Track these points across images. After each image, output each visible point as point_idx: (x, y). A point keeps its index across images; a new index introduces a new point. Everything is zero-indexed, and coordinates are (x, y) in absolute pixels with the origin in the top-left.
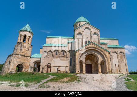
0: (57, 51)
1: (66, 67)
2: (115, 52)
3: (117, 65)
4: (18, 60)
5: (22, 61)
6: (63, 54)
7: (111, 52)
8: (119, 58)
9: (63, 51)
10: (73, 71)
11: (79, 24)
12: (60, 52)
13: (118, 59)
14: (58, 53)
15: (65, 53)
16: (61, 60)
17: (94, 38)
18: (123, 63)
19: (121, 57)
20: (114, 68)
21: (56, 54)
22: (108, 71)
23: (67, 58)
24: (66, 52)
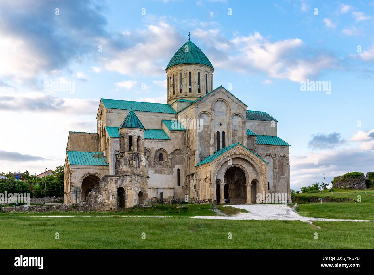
1: (169, 189)
2: (270, 155)
3: (271, 185)
4: (139, 185)
5: (142, 186)
6: (161, 158)
7: (261, 154)
8: (277, 170)
9: (159, 150)
12: (153, 153)
13: (274, 172)
14: (148, 154)
15: (164, 156)
16: (156, 172)
17: (235, 126)
18: (284, 179)
19: (281, 167)
24: (167, 154)
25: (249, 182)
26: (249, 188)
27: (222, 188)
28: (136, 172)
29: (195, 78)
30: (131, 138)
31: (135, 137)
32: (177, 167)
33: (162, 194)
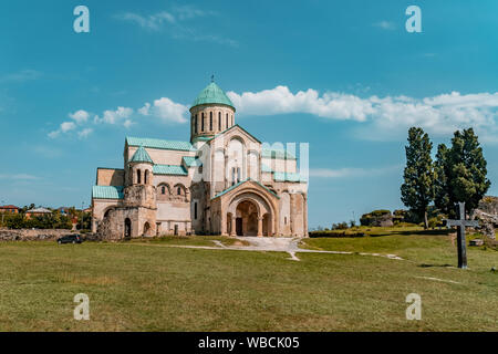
0: (164, 185)
1: (186, 222)
3: (288, 220)
4: (145, 216)
5: (149, 217)
6: (179, 193)
7: (278, 191)
8: (294, 205)
9: (177, 185)
10: (200, 229)
11: (208, 110)
12: (172, 187)
13: (291, 207)
14: (166, 189)
15: (182, 190)
16: (174, 205)
18: (300, 214)
19: (298, 203)
20: (282, 225)
21: (163, 192)
22: (273, 231)
23: (186, 201)
24: (185, 189)
25: (261, 216)
26: (260, 222)
27: (234, 221)
28: (143, 204)
29: (216, 118)
30: (139, 171)
31: (143, 170)
32: (195, 201)
33: (176, 227)
